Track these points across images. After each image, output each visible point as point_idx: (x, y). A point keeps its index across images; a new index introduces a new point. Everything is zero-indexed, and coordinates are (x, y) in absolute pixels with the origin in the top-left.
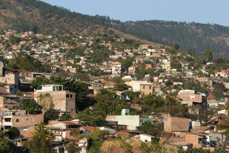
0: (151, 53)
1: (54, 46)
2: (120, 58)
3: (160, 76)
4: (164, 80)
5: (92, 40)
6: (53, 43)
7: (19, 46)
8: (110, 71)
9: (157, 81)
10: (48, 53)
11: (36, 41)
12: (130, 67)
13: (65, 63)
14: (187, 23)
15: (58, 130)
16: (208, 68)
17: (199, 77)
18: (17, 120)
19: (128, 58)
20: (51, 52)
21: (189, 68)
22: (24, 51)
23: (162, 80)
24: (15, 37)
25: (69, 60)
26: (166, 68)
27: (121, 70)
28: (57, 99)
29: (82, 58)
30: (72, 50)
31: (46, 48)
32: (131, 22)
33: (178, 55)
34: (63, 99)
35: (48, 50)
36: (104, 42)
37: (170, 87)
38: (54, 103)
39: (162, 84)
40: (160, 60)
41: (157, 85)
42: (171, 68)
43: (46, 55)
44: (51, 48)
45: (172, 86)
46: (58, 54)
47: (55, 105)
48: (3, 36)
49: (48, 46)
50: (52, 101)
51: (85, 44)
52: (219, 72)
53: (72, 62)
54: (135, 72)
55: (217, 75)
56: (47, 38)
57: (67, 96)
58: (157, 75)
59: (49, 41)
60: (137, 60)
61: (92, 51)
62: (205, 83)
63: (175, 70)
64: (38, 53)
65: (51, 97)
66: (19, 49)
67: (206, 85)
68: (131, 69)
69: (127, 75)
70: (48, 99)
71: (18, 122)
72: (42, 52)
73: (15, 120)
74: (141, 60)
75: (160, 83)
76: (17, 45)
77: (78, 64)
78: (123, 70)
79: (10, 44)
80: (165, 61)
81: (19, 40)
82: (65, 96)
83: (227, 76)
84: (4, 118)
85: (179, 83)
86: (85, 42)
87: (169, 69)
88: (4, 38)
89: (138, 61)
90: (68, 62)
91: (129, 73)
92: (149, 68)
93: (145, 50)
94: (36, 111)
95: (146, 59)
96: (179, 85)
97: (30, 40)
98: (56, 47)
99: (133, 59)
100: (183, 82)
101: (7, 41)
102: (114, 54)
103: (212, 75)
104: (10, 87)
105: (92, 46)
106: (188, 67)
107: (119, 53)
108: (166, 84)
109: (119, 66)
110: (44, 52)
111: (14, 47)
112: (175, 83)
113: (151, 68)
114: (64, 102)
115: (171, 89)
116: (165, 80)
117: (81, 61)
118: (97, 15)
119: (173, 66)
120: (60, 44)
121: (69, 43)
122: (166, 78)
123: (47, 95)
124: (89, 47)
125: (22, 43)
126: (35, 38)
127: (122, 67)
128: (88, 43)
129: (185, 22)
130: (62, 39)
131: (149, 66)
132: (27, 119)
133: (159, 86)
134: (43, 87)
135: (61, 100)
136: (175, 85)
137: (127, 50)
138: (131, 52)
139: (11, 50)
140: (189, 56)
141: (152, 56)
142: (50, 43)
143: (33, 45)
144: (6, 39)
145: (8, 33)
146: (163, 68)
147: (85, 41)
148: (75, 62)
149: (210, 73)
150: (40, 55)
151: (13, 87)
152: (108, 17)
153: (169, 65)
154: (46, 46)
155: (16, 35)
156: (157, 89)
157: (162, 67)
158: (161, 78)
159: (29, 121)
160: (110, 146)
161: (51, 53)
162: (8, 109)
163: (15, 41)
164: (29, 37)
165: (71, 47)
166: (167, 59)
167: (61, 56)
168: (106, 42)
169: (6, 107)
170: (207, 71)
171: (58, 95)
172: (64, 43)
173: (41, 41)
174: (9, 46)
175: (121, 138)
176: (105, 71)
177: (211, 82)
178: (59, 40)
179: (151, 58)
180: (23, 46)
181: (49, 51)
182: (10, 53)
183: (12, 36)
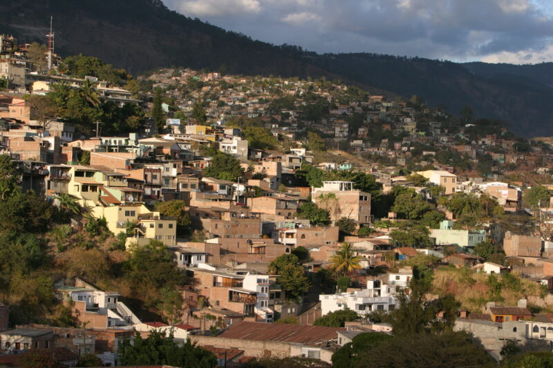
0: (388, 108)
1: (250, 94)
2: (344, 114)
3: (404, 142)
4: (409, 149)
5: (303, 88)
6: (249, 90)
7: (202, 93)
8: (332, 132)
9: (400, 149)
10: (243, 104)
11: (225, 86)
12: (360, 127)
13: (269, 120)
14: (408, 58)
15: (362, 251)
16: (468, 131)
17: (457, 145)
18: (303, 236)
19: (355, 114)
20: (247, 102)
21: (442, 131)
22: (209, 100)
23: (406, 148)
24: (195, 81)
25: (273, 116)
26: (410, 129)
27: (348, 132)
28: (346, 203)
29: (291, 113)
30: (276, 101)
31: (240, 97)
32: (331, 54)
33: (425, 112)
34: (355, 203)
35: (243, 100)
36: (320, 90)
37: (418, 158)
38: (341, 208)
39: (407, 153)
40: (401, 119)
41: (399, 154)
42: (417, 131)
43: (240, 107)
44: (246, 97)
45: (421, 157)
46: (257, 106)
47: (343, 211)
48: (178, 78)
49: (242, 94)
50: (338, 205)
51: (293, 92)
52: (483, 137)
53: (279, 118)
54: (368, 135)
55: (480, 142)
56: (239, 83)
57: (361, 198)
58: (399, 139)
59: (243, 88)
60: (368, 117)
61: (304, 103)
62: (467, 153)
63: (423, 133)
64: (229, 104)
65: (336, 200)
66: (203, 98)
67: (467, 156)
68: (361, 130)
69: (356, 139)
70: (331, 201)
71: (304, 238)
72: (234, 102)
73: (300, 236)
74: (375, 117)
75: (404, 152)
76: (198, 92)
77: (286, 121)
78: (350, 132)
79: (189, 90)
80: (408, 120)
81: (201, 85)
82: (358, 198)
83: (494, 144)
84: (285, 232)
85: (430, 153)
86: (293, 90)
87: (414, 131)
88: (179, 81)
89: (371, 119)
90: (273, 119)
91: (360, 137)
92: (387, 130)
93: (378, 103)
94: (323, 221)
95: (380, 116)
96: (431, 156)
97: (216, 85)
98: (253, 95)
99: (363, 117)
100: (436, 151)
101: (184, 86)
102: (336, 108)
103: (474, 142)
104: (271, 179)
105: (304, 95)
106: (439, 130)
107: (342, 107)
108: (412, 153)
109: (346, 126)
110: (237, 103)
111: (195, 95)
112: (425, 153)
113: (390, 129)
114: (356, 207)
115: (419, 161)
116: (411, 148)
117: (290, 118)
118: (285, 44)
119: (420, 127)
120: (259, 92)
121: (271, 91)
122: (412, 145)
123: (331, 195)
124: (300, 97)
125: (205, 89)
126: (224, 82)
127: (349, 127)
128: (299, 91)
129: (405, 57)
130: (261, 85)
131: (387, 127)
132: (316, 235)
133: (402, 155)
134: (325, 185)
135: (351, 203)
136: (426, 156)
137: (354, 103)
138: (359, 106)
139: (191, 98)
140: (440, 113)
141: (388, 113)
142: (244, 90)
143: (222, 92)
144: (183, 82)
145: (185, 74)
146: (406, 129)
147: (293, 88)
148: (282, 118)
149: (471, 139)
150: (232, 107)
151: (275, 180)
152: (300, 48)
153: (414, 127)
154: (239, 95)
155: (195, 78)
156: (401, 160)
157: (404, 129)
158: (405, 145)
159: (319, 237)
160: (445, 279)
161: (247, 105)
162: (283, 217)
163: (195, 86)
164: (214, 80)
165: (275, 97)
166: (410, 117)
167: (261, 109)
168: (322, 91)
169: (279, 214)
170: (467, 137)
171: (347, 196)
172: (264, 90)
173: (232, 87)
174: (187, 92)
175: (454, 267)
176: (325, 132)
177: (474, 152)
178: (256, 86)
179: (388, 116)
180: (207, 94)
181: (244, 102)
182: (190, 103)
183: (190, 79)
